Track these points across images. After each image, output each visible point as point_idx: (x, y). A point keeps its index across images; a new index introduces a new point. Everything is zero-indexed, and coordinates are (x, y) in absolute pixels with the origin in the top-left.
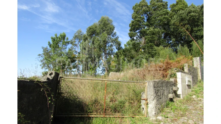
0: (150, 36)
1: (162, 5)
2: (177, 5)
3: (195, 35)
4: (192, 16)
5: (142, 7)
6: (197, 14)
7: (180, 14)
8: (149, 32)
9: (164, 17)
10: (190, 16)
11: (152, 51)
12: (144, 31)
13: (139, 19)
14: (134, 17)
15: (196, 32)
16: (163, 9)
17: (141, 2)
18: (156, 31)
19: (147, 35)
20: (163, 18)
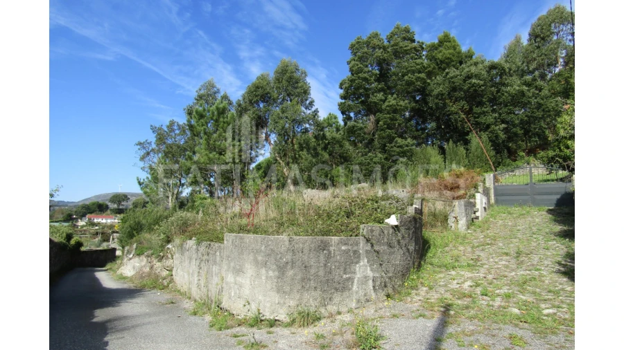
0: (388, 116)
1: (415, 48)
2: (440, 46)
3: (477, 121)
4: (473, 86)
5: (374, 48)
6: (482, 82)
7: (452, 78)
8: (388, 106)
9: (419, 78)
10: (470, 84)
11: (392, 147)
12: (375, 102)
13: (366, 75)
14: (354, 69)
15: (478, 118)
16: (416, 59)
17: (370, 38)
18: (401, 106)
19: (381, 111)
20: (416, 79)
